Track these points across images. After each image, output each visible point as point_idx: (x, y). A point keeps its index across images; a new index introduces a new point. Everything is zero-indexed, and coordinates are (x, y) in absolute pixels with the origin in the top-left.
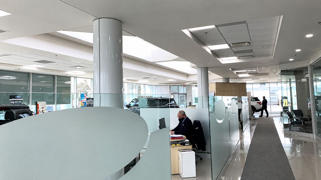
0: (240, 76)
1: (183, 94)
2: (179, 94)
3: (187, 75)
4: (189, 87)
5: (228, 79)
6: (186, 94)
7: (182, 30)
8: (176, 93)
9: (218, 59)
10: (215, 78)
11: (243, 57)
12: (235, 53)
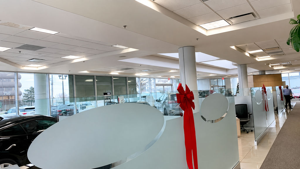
0: (275, 68)
1: (223, 86)
2: (218, 86)
3: (227, 70)
4: (227, 79)
5: (264, 71)
6: (225, 86)
7: (231, 47)
8: (216, 86)
9: (255, 58)
10: (252, 71)
11: (274, 56)
12: (268, 54)
